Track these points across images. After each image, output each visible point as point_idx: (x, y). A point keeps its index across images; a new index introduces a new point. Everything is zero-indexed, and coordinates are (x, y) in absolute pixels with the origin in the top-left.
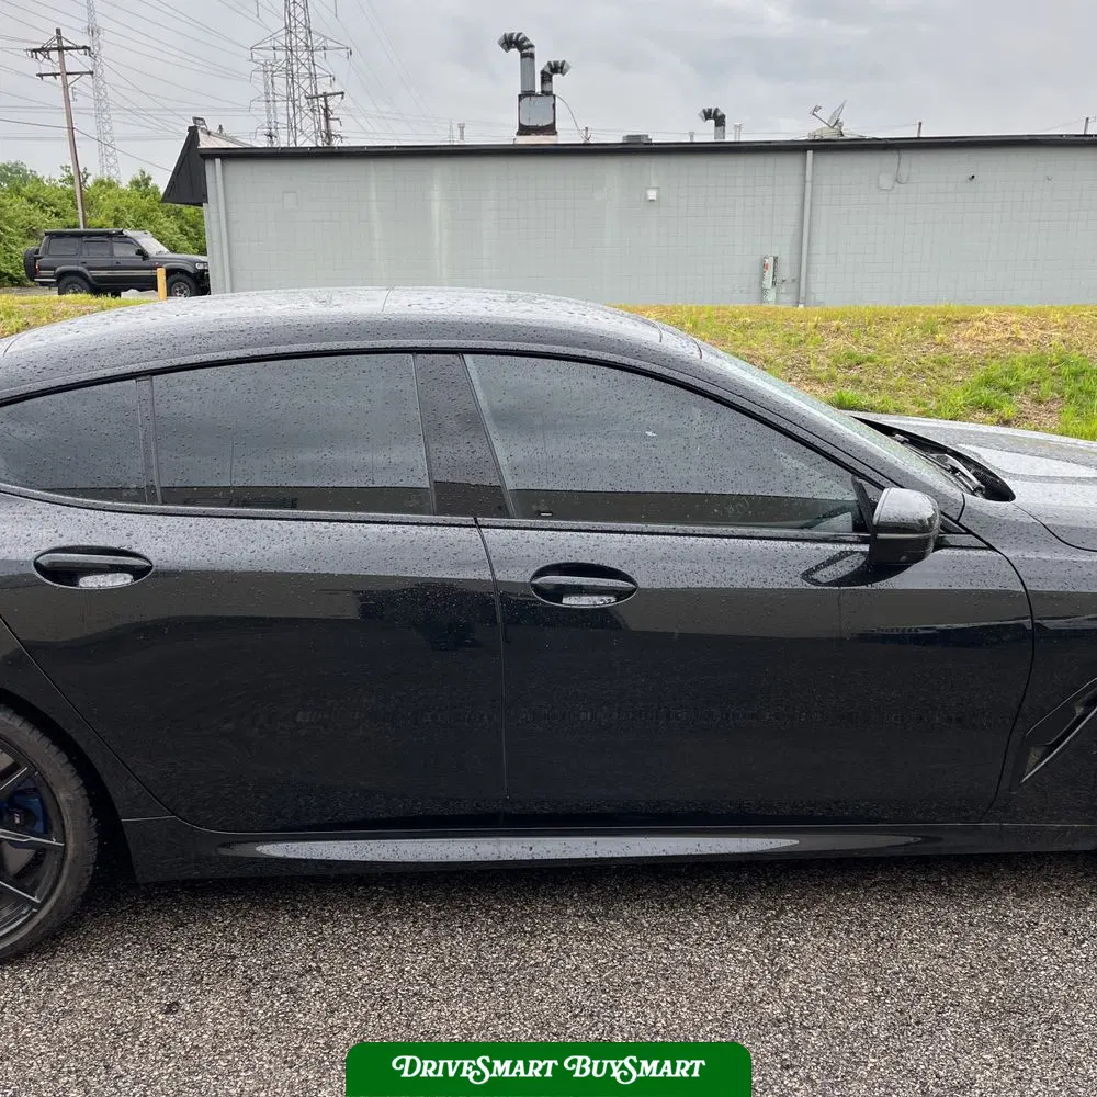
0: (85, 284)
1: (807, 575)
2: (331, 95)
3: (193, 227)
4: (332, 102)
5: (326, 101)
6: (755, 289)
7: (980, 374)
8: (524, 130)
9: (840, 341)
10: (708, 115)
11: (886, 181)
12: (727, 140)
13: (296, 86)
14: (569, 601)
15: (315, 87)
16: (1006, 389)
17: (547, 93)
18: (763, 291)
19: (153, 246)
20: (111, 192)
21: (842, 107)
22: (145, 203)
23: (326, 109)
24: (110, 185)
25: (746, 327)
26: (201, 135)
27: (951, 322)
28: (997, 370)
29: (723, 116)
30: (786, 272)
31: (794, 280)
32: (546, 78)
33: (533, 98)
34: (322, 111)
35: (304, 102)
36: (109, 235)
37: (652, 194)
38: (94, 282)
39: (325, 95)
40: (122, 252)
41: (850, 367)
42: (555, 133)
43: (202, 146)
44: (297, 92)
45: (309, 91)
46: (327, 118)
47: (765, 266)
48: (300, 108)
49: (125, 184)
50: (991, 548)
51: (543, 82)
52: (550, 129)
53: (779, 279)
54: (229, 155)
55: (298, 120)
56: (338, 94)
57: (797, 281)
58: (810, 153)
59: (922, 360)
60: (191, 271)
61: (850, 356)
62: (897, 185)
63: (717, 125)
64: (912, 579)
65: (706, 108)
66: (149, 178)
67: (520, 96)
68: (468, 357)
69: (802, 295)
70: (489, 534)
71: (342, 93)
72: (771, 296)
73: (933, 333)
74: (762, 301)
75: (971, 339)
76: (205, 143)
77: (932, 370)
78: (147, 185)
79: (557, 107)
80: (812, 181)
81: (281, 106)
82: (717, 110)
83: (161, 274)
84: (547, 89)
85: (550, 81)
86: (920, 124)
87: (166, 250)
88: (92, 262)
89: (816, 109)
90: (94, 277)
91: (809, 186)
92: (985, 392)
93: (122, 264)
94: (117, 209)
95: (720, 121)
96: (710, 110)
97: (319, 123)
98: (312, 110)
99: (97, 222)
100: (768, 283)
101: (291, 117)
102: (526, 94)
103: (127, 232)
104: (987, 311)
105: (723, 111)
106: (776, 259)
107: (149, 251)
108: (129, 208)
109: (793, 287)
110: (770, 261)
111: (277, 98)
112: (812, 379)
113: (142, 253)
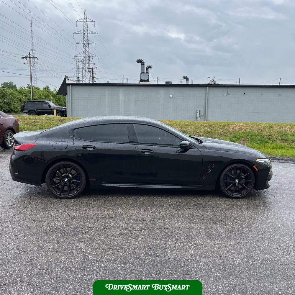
0: (35, 113)
1: (176, 152)
2: (94, 68)
3: (58, 99)
4: (94, 70)
5: (92, 70)
6: (195, 117)
7: (232, 135)
8: (141, 81)
9: (206, 128)
10: (184, 78)
11: (225, 94)
12: (189, 84)
13: (85, 65)
14: (145, 153)
15: (90, 66)
16: (238, 138)
17: (147, 73)
18: (197, 118)
19: (52, 104)
20: (38, 91)
21: (214, 78)
22: (47, 94)
23: (93, 72)
24: (38, 89)
25: (187, 125)
26: (67, 80)
27: (229, 125)
28: (236, 134)
29: (188, 78)
30: (202, 114)
31: (204, 116)
32: (147, 69)
33: (144, 74)
34: (91, 72)
35: (87, 70)
36: (42, 102)
37: (171, 96)
38: (37, 112)
39: (92, 68)
40: (45, 105)
41: (207, 133)
42: (149, 81)
43: (67, 82)
44: (85, 67)
45: (88, 67)
46: (93, 74)
47: (197, 112)
48: (86, 71)
49: (42, 89)
50: (198, 149)
51: (146, 70)
52: (148, 81)
53: (200, 115)
54: (72, 85)
55: (85, 73)
56: (95, 68)
57: (205, 116)
58: (207, 87)
59: (222, 132)
60: (61, 110)
61: (207, 131)
62: (227, 95)
63: (187, 80)
64: (188, 153)
65: (184, 76)
66: (49, 88)
67: (141, 73)
68: (133, 124)
69: (206, 119)
70: (136, 145)
71: (97, 68)
72: (199, 119)
73: (225, 127)
74: (197, 120)
75: (232, 128)
76: (68, 82)
77: (223, 134)
78: (48, 89)
79: (149, 76)
80: (208, 93)
81: (81, 70)
82: (187, 77)
83: (55, 111)
84: (147, 71)
85: (148, 70)
86: (240, 79)
87: (55, 105)
88: (37, 108)
89: (209, 78)
90: (37, 111)
91: (207, 95)
92: (233, 139)
93: (44, 108)
94: (40, 95)
95: (187, 79)
96: (185, 77)
97: (90, 74)
98: (89, 71)
99: (35, 98)
100: (198, 117)
101: (83, 73)
102: (142, 73)
103: (46, 101)
104: (236, 123)
105: (188, 77)
106: (200, 111)
107: (51, 105)
108: (43, 94)
109: (204, 117)
110: (198, 111)
111: (79, 68)
112: (199, 136)
113: (50, 106)
